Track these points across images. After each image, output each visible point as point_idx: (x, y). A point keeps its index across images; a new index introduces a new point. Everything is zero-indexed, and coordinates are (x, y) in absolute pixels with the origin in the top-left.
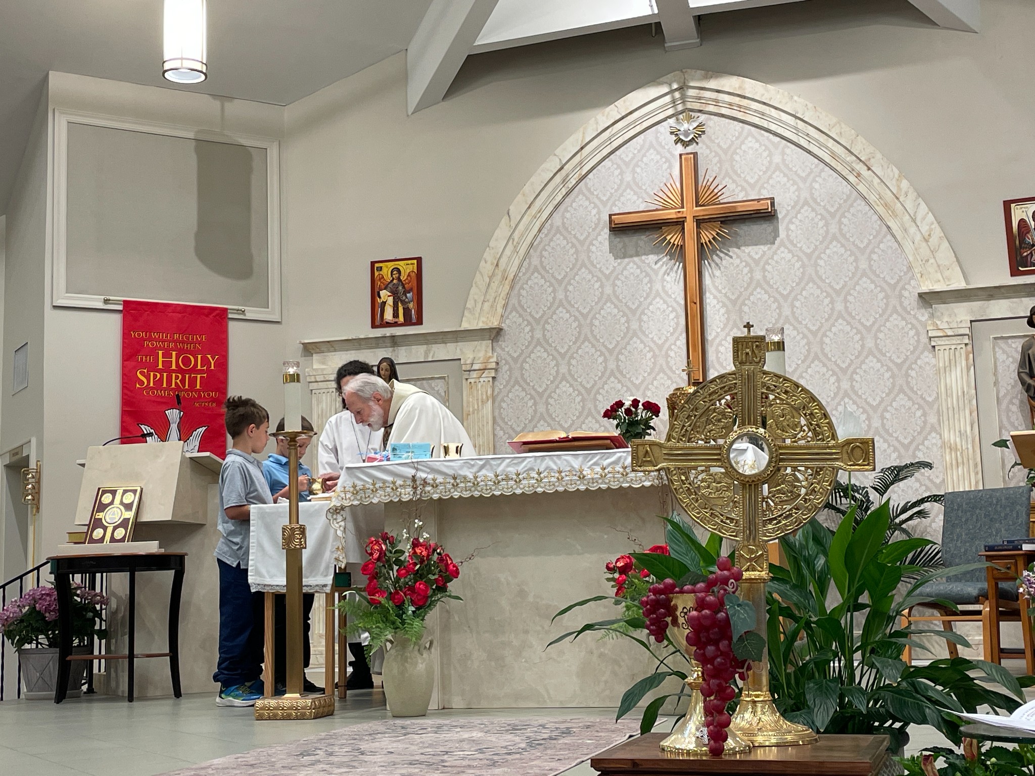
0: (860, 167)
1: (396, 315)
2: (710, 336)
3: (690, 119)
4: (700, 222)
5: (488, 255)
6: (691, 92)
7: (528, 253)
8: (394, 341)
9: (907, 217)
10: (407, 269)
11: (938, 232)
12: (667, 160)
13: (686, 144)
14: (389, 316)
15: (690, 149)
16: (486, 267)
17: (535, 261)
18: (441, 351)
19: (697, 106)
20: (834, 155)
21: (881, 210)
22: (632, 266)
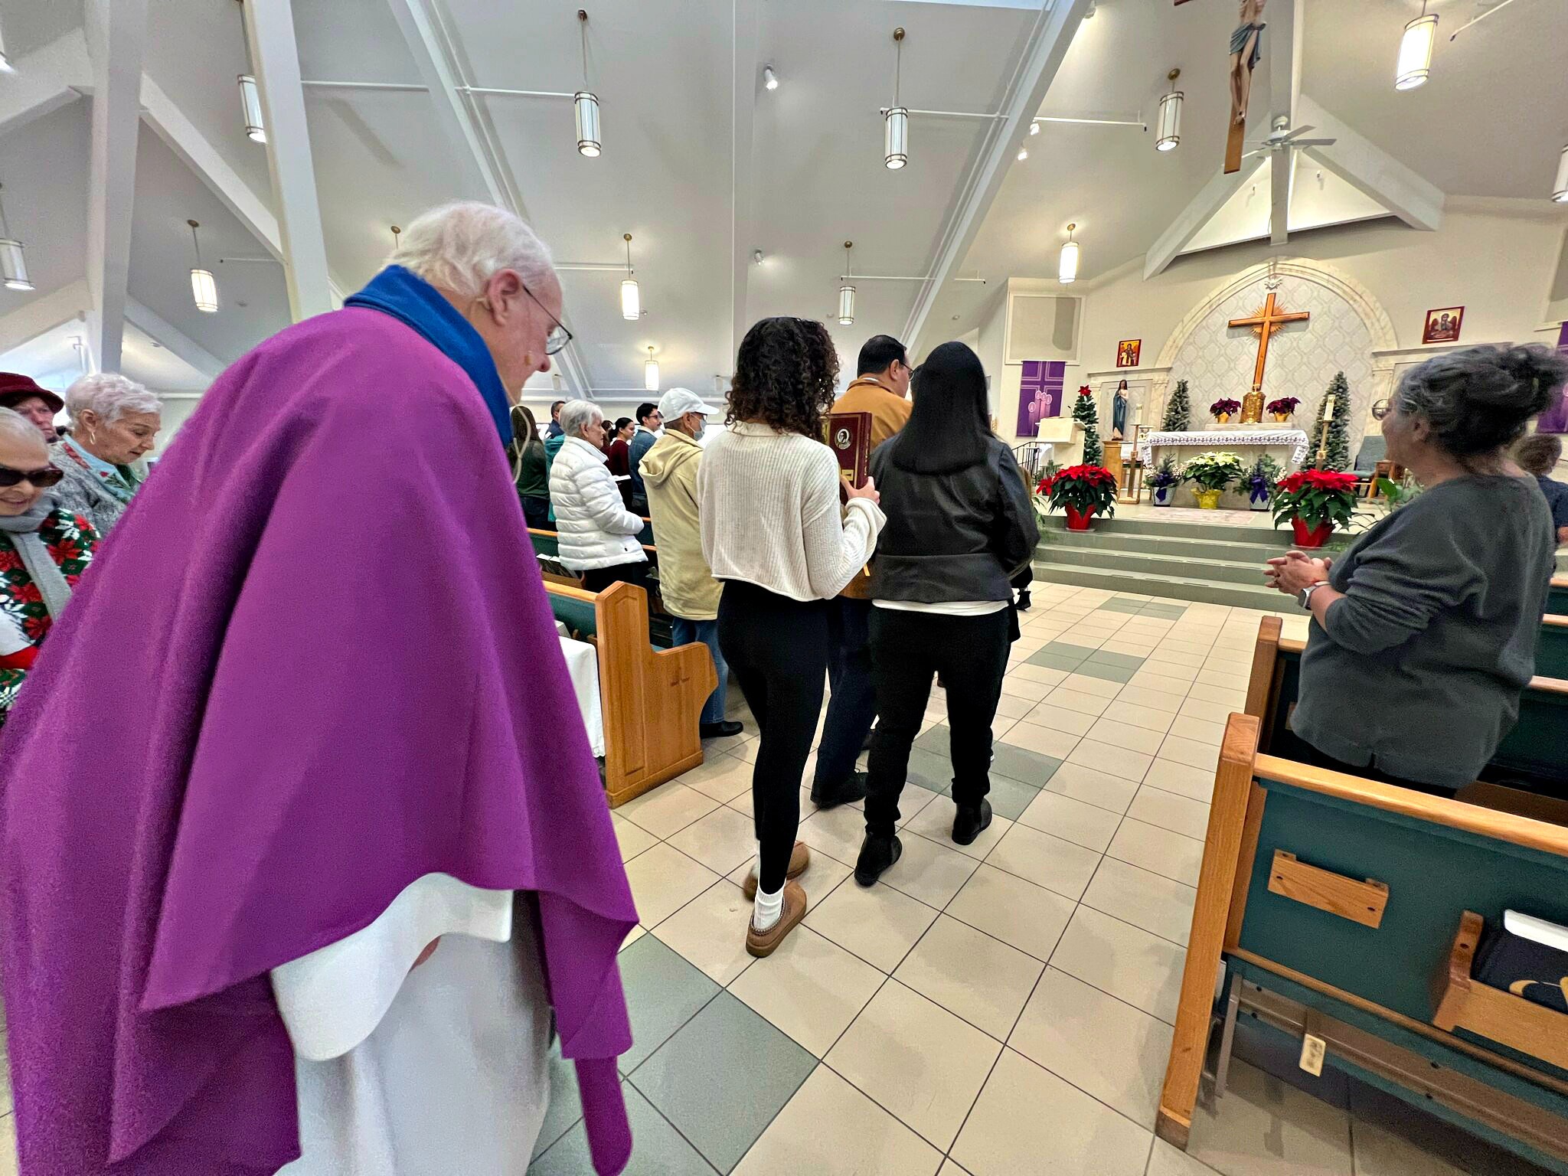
0: (1357, 298)
1: (1127, 362)
2: (1266, 370)
3: (1275, 278)
4: (1271, 323)
5: (1171, 339)
6: (1278, 266)
7: (1188, 337)
8: (1126, 372)
9: (1374, 320)
10: (1134, 344)
11: (1390, 324)
12: (1261, 296)
13: (1271, 289)
14: (1124, 363)
15: (1273, 291)
16: (1170, 343)
17: (1191, 340)
18: (1144, 376)
19: (1280, 272)
20: (1344, 292)
21: (1363, 316)
22: (1235, 341)
